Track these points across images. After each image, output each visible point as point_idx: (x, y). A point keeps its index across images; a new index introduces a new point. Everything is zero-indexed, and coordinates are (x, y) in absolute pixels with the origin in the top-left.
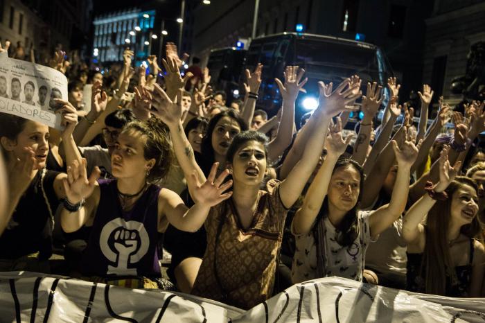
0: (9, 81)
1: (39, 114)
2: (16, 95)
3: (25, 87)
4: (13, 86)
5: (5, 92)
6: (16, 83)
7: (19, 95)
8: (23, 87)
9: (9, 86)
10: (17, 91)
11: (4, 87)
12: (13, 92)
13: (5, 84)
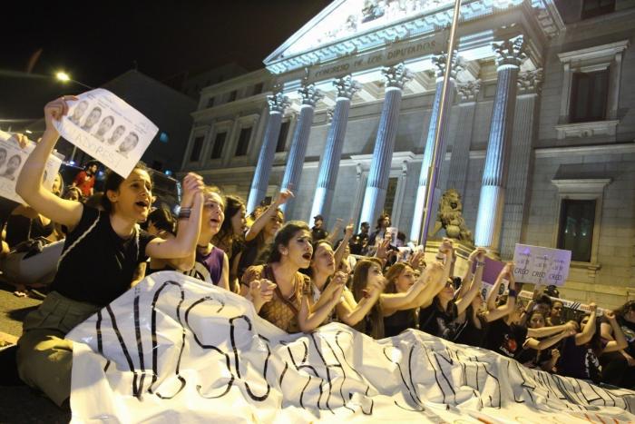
0: (90, 108)
2: (89, 125)
3: (104, 120)
4: (91, 115)
5: (79, 119)
6: (97, 113)
7: (91, 126)
8: (102, 119)
9: (87, 113)
10: (93, 122)
11: (81, 113)
12: (88, 121)
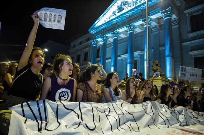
0: (43, 14)
1: (53, 26)
2: (46, 19)
3: (49, 16)
4: (45, 16)
6: (46, 15)
7: (47, 19)
9: (43, 16)
11: (42, 17)
13: (42, 16)
